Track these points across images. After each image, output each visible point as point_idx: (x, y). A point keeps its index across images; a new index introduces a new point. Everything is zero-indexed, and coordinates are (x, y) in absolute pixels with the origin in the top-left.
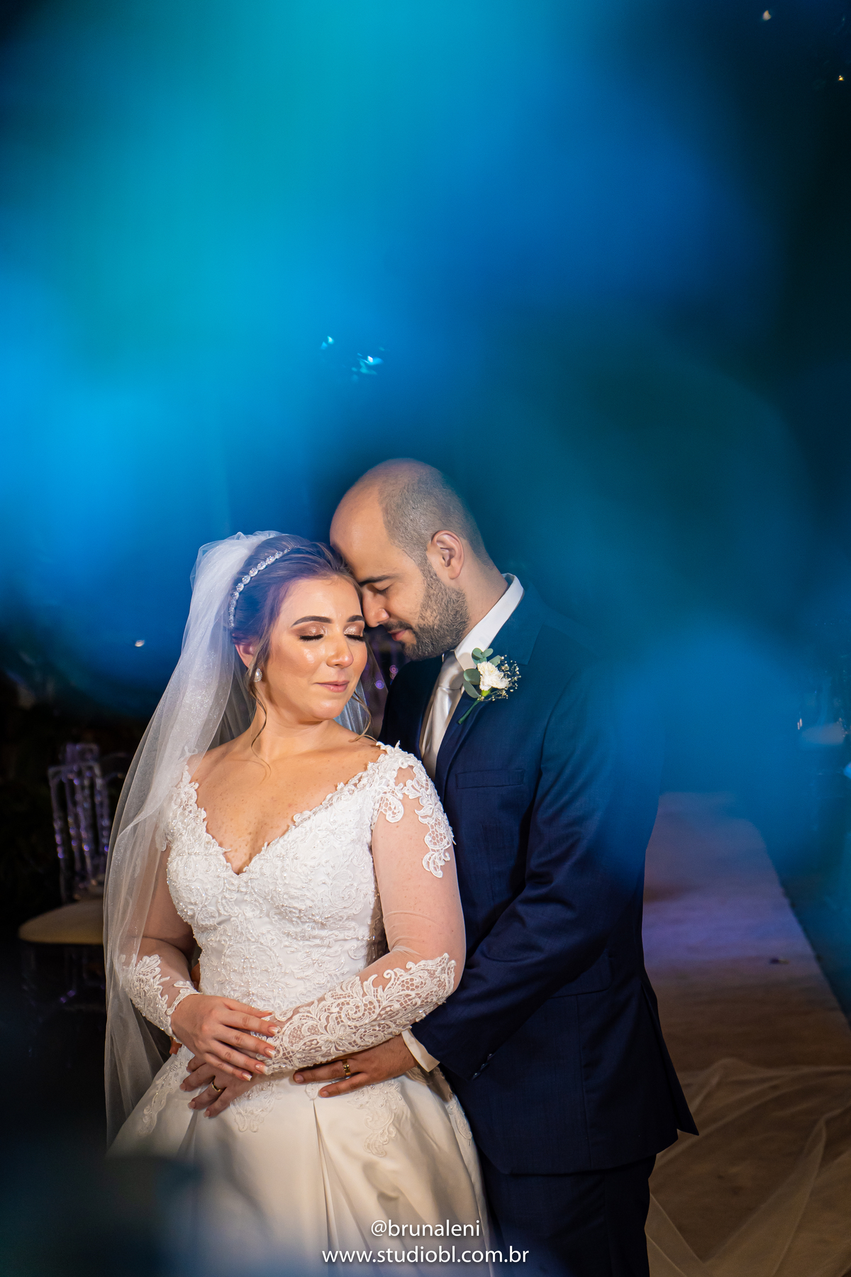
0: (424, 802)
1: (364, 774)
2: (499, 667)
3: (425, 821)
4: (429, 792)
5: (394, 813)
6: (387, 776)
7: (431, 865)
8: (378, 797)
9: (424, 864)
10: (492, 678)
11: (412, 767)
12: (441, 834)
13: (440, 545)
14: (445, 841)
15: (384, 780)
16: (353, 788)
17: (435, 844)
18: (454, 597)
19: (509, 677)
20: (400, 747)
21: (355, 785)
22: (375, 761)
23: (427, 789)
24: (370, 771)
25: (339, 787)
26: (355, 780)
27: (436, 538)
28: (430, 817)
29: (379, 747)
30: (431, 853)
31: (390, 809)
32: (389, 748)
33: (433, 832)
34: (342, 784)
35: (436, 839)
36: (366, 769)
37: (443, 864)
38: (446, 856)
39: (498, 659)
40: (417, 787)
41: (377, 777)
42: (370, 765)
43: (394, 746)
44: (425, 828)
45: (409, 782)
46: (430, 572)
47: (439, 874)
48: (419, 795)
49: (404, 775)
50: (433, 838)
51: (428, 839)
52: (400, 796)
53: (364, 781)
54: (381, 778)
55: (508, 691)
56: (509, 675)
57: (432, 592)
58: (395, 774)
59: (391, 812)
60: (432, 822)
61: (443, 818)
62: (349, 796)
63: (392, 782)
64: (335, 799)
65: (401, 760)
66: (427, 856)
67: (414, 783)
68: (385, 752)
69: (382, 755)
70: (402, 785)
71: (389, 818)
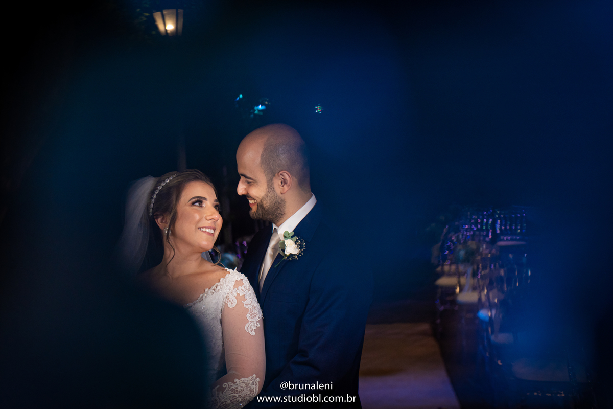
0: (247, 297)
1: (219, 284)
2: (296, 242)
3: (247, 307)
4: (250, 292)
5: (232, 303)
6: (230, 285)
7: (250, 330)
8: (225, 296)
9: (246, 328)
10: (291, 248)
11: (242, 280)
12: (255, 313)
13: (281, 176)
14: (257, 317)
15: (228, 287)
16: (213, 291)
17: (252, 318)
18: (280, 201)
19: (300, 248)
20: (237, 270)
21: (214, 290)
22: (224, 277)
23: (249, 291)
24: (221, 283)
25: (206, 291)
26: (214, 287)
27: (281, 173)
28: (250, 304)
29: (226, 270)
30: (250, 323)
31: (230, 301)
32: (231, 271)
33: (251, 312)
34: (207, 289)
35: (253, 316)
36: (219, 281)
37: (255, 328)
38: (257, 324)
39: (296, 238)
40: (244, 289)
41: (225, 285)
42: (221, 279)
43: (234, 270)
44: (247, 310)
45: (240, 288)
46: (271, 186)
47: (253, 334)
48: (244, 293)
49: (238, 283)
50: (251, 315)
51: (248, 316)
52: (235, 294)
53: (218, 288)
54: (227, 286)
55: (298, 256)
56: (300, 247)
57: (269, 195)
58: (234, 283)
59: (230, 303)
60: (251, 307)
61: (257, 306)
62: (212, 296)
63: (232, 287)
64: (204, 297)
65: (237, 276)
66: (247, 325)
67: (242, 288)
68: (229, 272)
69: (228, 275)
70: (236, 289)
71: (230, 306)
